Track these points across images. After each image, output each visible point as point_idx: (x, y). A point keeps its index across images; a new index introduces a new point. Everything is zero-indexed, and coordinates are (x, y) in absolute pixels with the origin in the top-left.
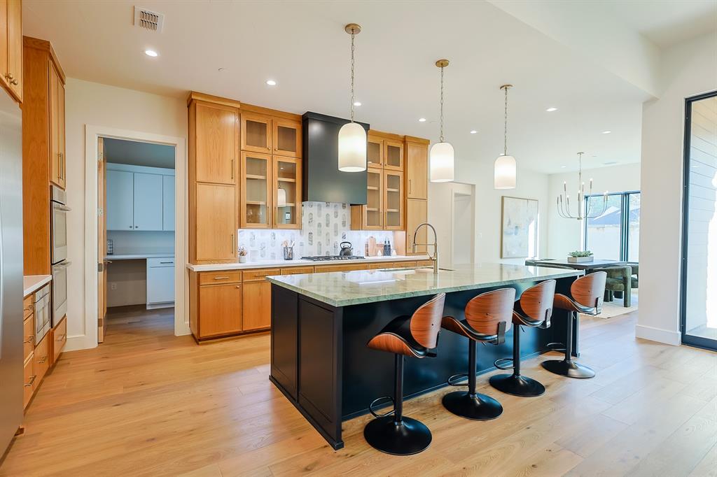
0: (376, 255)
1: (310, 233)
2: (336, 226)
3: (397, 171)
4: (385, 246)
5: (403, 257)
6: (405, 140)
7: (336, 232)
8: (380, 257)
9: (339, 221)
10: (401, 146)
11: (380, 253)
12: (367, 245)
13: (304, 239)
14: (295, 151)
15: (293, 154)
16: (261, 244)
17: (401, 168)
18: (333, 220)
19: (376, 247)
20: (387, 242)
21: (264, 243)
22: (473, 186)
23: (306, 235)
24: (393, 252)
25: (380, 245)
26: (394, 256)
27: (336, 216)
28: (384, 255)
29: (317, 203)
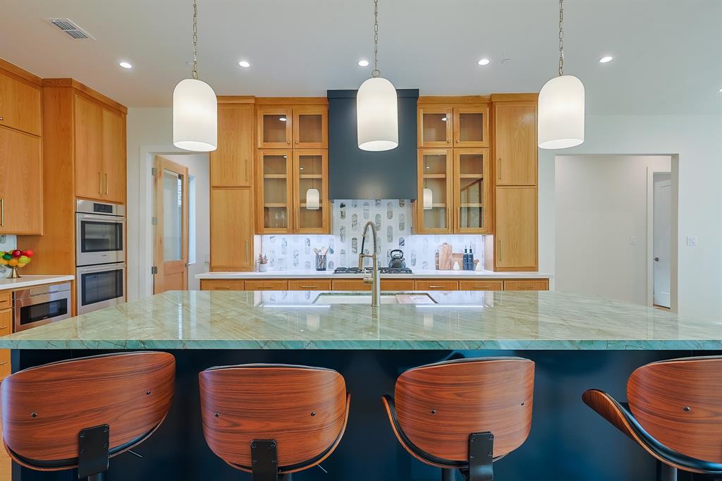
0: (451, 268)
1: (355, 239)
2: (390, 228)
3: (479, 147)
4: (464, 256)
5: (490, 273)
6: (491, 102)
7: (390, 238)
8: (457, 271)
9: (394, 223)
10: (486, 112)
11: (457, 266)
12: (437, 255)
13: (347, 245)
14: (321, 142)
15: (318, 145)
16: (294, 252)
17: (485, 143)
18: (385, 223)
19: (451, 257)
20: (468, 252)
21: (298, 251)
22: (675, 157)
23: (348, 241)
24: (479, 266)
25: (458, 255)
26: (480, 271)
27: (390, 217)
28: (464, 269)
29: (364, 201)
